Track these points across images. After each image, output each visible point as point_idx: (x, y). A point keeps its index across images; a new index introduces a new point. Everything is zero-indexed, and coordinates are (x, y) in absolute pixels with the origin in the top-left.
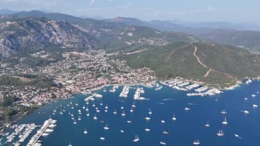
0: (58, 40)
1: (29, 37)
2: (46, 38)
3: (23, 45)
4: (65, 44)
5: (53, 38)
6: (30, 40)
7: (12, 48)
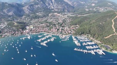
0: (52, 7)
1: (39, 5)
2: (46, 6)
3: (35, 9)
4: (55, 9)
5: (50, 6)
6: (39, 7)
7: (30, 10)
